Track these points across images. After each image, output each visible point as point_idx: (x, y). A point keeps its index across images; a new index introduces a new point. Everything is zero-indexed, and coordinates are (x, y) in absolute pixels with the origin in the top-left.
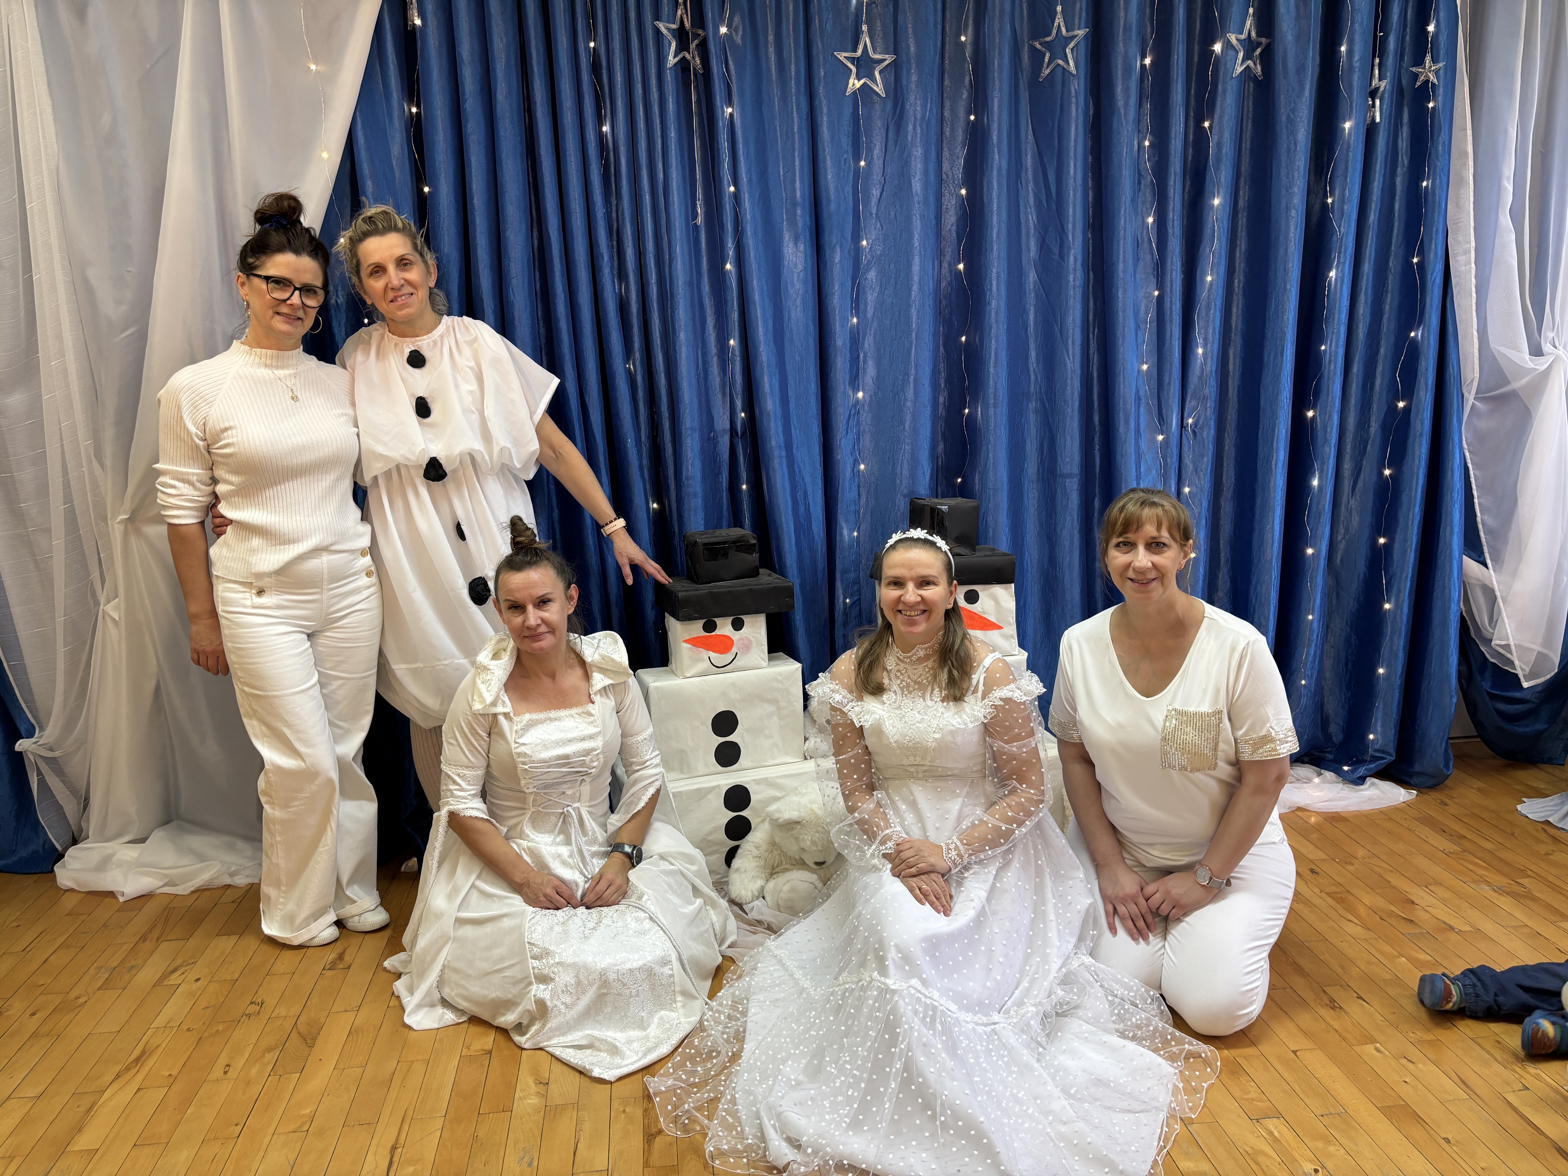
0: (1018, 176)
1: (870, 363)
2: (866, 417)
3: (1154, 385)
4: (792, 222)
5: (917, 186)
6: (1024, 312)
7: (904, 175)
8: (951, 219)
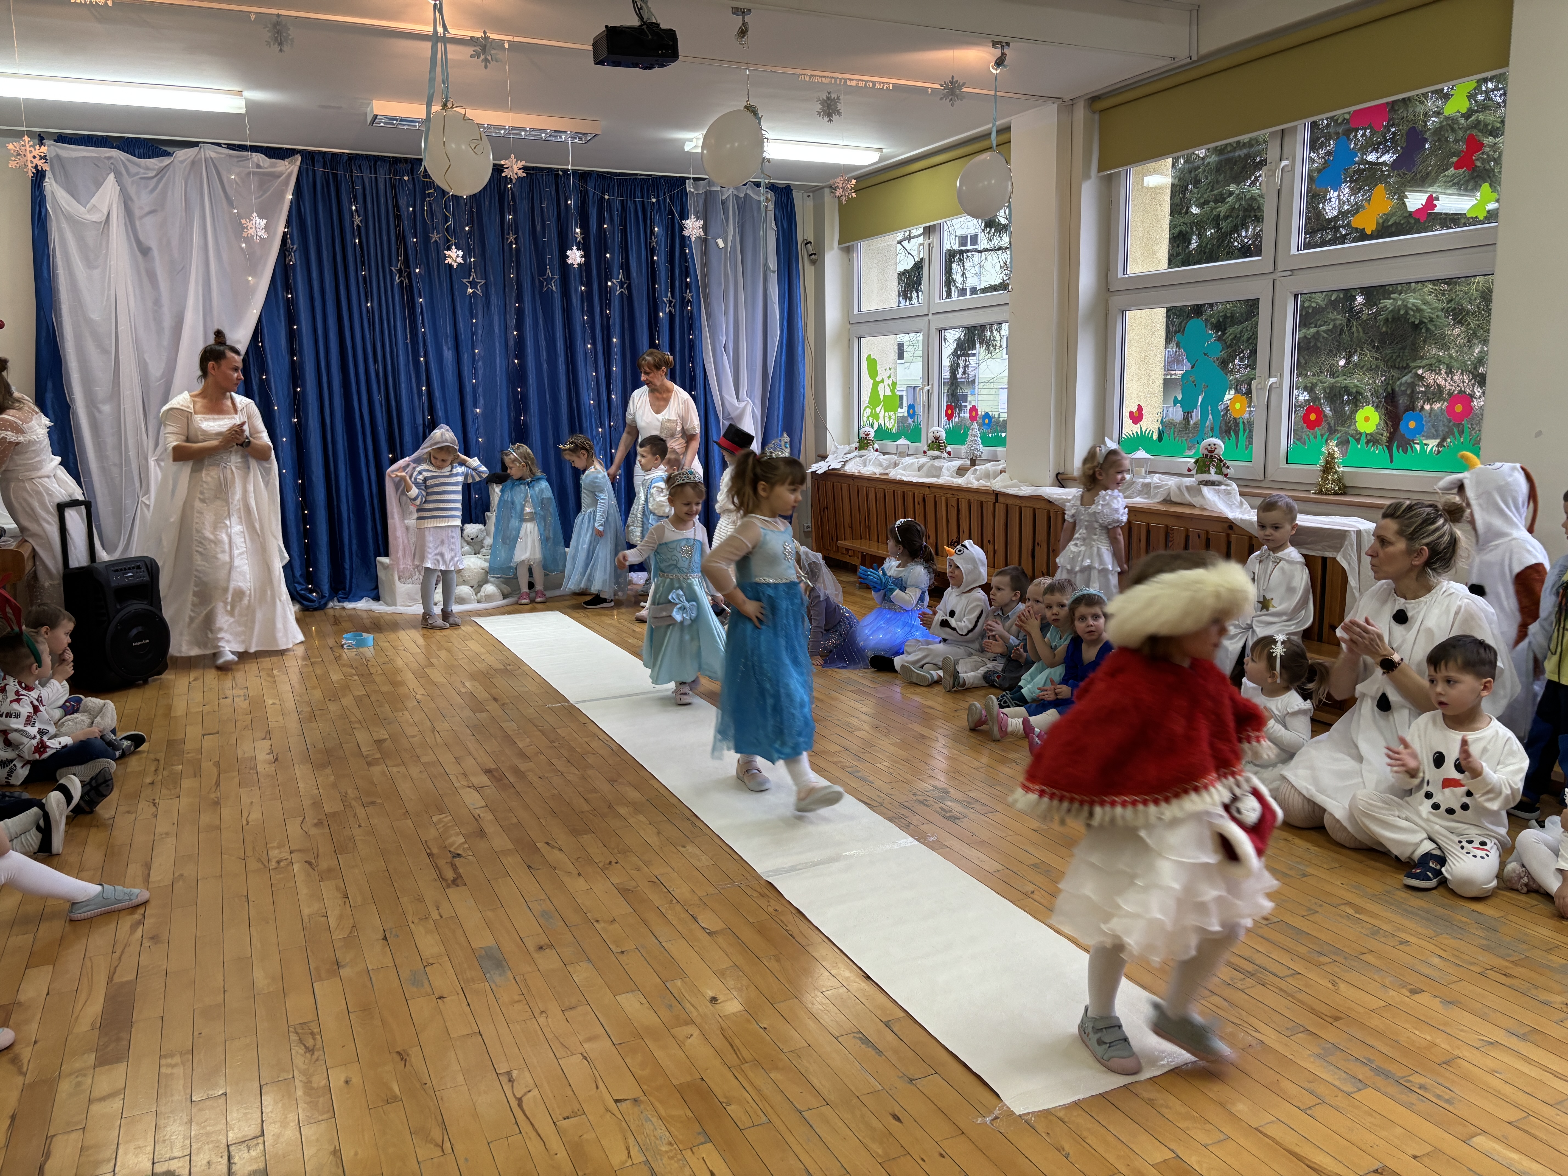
0: (537, 327)
1: (481, 398)
2: (480, 420)
3: (597, 409)
4: (447, 342)
5: (497, 331)
6: (543, 380)
7: (491, 325)
8: (511, 342)
